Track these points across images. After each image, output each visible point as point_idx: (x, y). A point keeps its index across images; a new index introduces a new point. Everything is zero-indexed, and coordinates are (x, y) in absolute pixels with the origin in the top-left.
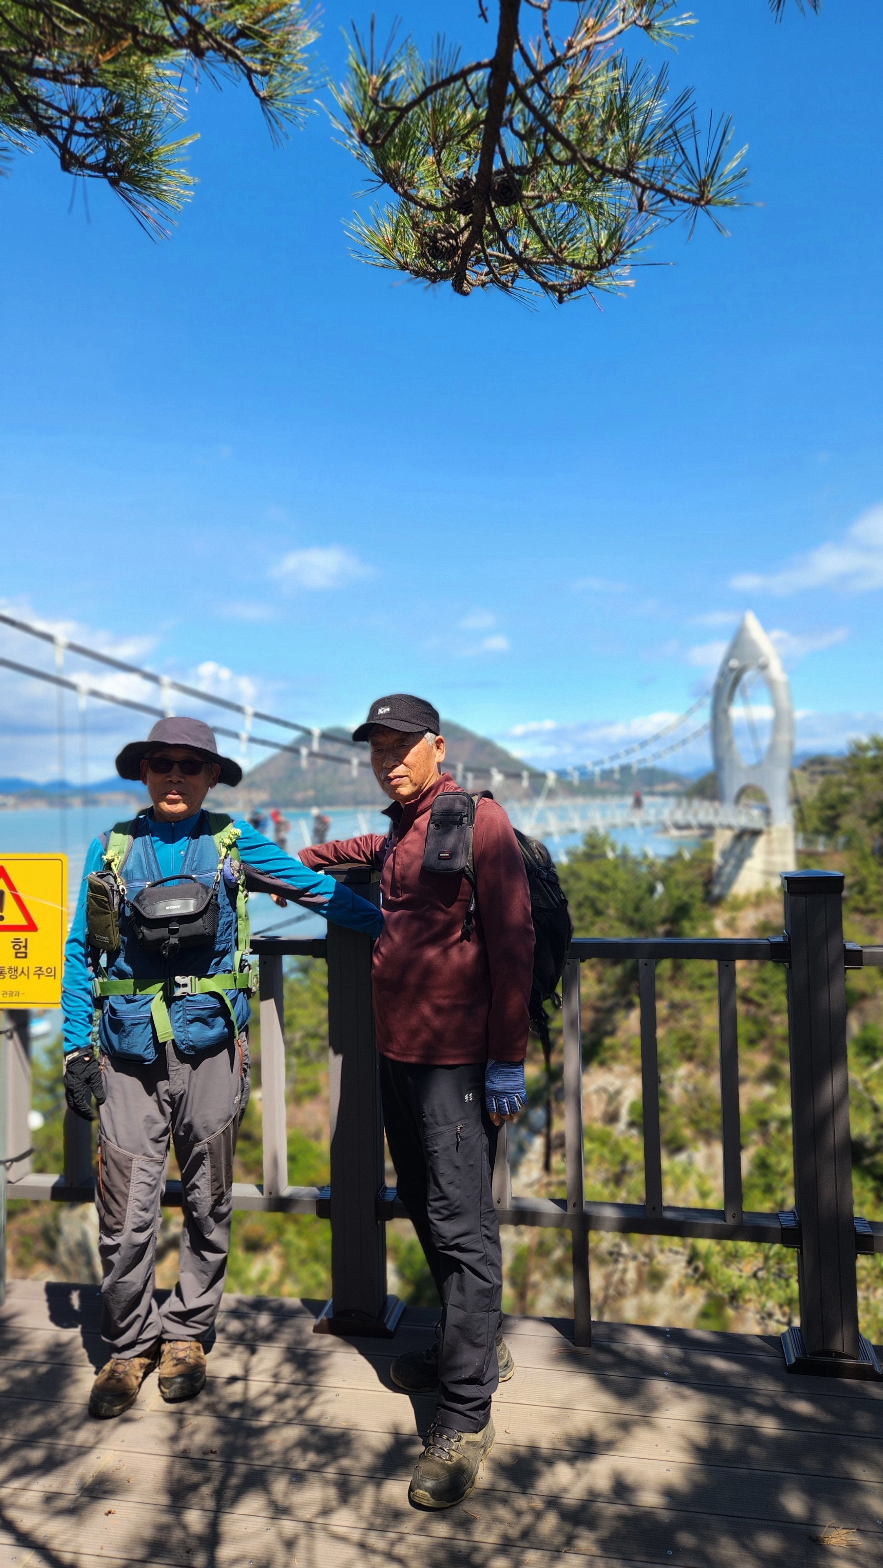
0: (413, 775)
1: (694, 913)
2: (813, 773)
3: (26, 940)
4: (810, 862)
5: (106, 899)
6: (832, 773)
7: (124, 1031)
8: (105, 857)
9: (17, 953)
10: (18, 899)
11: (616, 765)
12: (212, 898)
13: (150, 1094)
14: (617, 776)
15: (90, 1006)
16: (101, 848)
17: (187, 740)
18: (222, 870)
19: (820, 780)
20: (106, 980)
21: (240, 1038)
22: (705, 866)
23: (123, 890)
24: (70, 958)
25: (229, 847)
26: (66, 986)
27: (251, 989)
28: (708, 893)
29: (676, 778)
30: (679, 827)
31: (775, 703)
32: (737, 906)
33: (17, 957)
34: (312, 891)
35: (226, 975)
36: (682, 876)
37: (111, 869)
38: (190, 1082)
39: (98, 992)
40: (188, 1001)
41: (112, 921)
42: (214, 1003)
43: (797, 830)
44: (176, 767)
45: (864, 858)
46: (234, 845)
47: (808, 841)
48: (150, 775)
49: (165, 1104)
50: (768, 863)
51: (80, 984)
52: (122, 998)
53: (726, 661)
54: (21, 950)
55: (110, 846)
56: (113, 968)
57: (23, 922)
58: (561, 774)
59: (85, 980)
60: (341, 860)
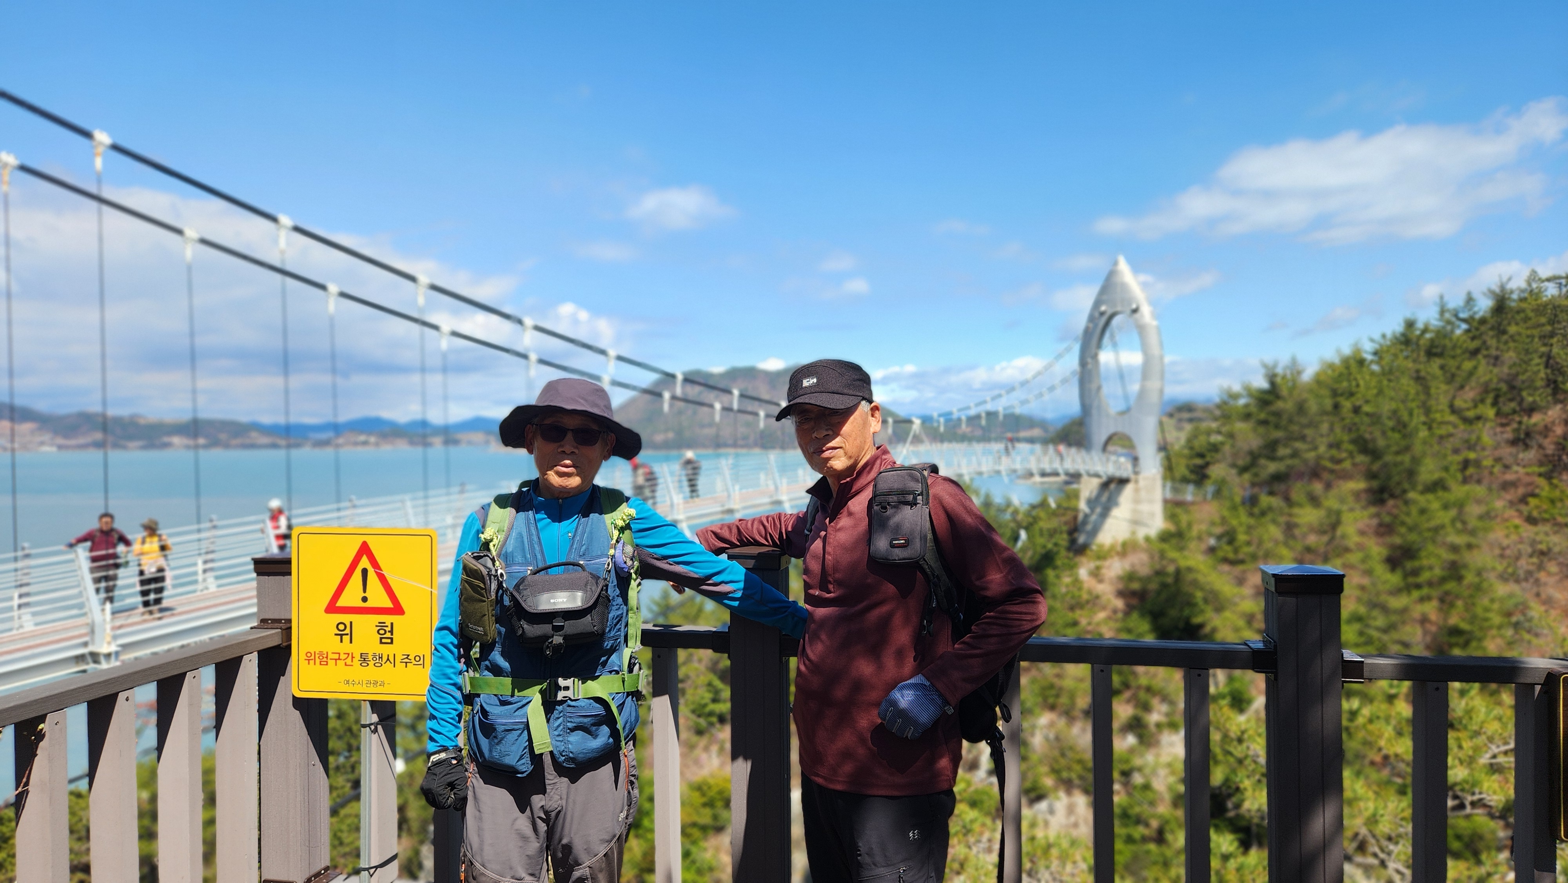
0: (848, 447)
1: (1059, 563)
2: (1180, 420)
3: (392, 624)
4: (1178, 511)
5: (482, 585)
6: (1200, 420)
7: (495, 737)
8: (482, 536)
9: (381, 638)
10: (382, 578)
11: (982, 410)
12: (602, 590)
13: (523, 811)
14: (983, 422)
15: (460, 703)
16: (477, 525)
17: (584, 405)
18: (613, 556)
19: (1188, 427)
20: (477, 675)
21: (627, 752)
22: (1068, 517)
23: (502, 575)
24: (440, 648)
25: (622, 530)
26: (435, 680)
27: (641, 692)
28: (1073, 541)
29: (1042, 424)
30: (1043, 474)
31: (1145, 349)
32: (1102, 556)
33: (381, 643)
34: (716, 579)
35: (613, 676)
36: (1045, 524)
37: (489, 550)
38: (567, 798)
39: (468, 689)
40: (569, 706)
41: (487, 609)
42: (599, 710)
43: (1165, 478)
44: (570, 436)
45: (1234, 508)
46: (628, 527)
47: (1175, 490)
48: (538, 443)
49: (539, 822)
50: (1135, 511)
51: (450, 679)
52: (496, 698)
53: (1097, 303)
54: (386, 635)
55: (488, 523)
56: (487, 663)
57: (388, 604)
58: (926, 420)
59: (455, 674)
60: (745, 541)
